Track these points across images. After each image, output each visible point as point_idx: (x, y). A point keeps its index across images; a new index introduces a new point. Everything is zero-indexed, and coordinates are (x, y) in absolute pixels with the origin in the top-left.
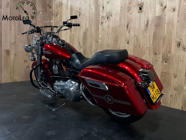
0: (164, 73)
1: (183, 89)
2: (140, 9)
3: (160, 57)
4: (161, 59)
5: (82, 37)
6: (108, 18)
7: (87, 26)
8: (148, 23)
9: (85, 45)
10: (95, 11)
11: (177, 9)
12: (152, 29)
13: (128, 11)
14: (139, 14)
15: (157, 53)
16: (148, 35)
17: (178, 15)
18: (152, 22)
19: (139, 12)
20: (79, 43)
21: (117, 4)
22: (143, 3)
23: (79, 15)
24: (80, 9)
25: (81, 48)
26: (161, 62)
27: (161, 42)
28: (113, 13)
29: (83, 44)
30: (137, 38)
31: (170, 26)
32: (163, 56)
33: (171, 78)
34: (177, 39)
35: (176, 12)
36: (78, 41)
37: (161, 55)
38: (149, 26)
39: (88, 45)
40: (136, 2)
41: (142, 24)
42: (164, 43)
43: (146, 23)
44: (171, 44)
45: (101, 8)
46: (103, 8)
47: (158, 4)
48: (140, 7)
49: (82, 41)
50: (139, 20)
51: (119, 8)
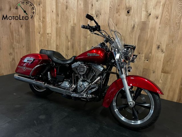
0: (145, 69)
1: (159, 82)
2: (128, 12)
3: (142, 56)
4: (143, 58)
5: (70, 31)
6: (97, 16)
7: (75, 21)
8: (134, 26)
9: (73, 39)
10: (84, 7)
11: (160, 17)
12: (137, 32)
13: (117, 13)
14: (126, 17)
15: (141, 52)
16: (134, 37)
17: (160, 23)
18: (138, 25)
19: (127, 16)
20: (67, 36)
21: (106, 4)
22: (131, 7)
23: (66, 9)
24: (66, 3)
25: (69, 42)
26: (143, 60)
27: (145, 43)
28: (102, 12)
29: (71, 38)
30: (124, 38)
31: (153, 31)
32: (145, 55)
33: (151, 73)
34: (157, 43)
35: (159, 20)
36: (66, 35)
37: (144, 55)
38: (135, 29)
39: (76, 39)
40: (124, 5)
41: (129, 26)
42: (147, 45)
43: (133, 25)
44: (152, 47)
45: (90, 6)
46: (92, 5)
47: (143, 10)
48: (128, 10)
49: (70, 35)
50: (126, 22)
51: (108, 8)
